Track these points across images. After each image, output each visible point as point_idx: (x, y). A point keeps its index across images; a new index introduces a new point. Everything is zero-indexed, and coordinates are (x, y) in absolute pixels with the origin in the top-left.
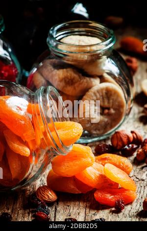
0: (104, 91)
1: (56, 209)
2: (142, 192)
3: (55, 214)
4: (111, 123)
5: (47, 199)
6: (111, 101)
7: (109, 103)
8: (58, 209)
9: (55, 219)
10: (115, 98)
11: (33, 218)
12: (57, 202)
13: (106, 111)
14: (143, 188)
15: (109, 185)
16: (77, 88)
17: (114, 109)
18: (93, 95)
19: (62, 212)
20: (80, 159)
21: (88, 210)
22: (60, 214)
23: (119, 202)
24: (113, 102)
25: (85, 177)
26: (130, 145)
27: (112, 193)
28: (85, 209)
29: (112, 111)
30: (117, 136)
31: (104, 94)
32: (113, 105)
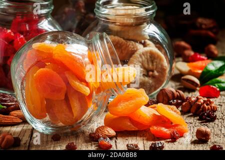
0: (148, 54)
1: (116, 142)
2: (192, 130)
3: (116, 145)
4: (155, 85)
5: (107, 133)
6: (155, 64)
7: (153, 65)
8: (118, 141)
9: (116, 148)
10: (158, 61)
11: (96, 148)
12: (116, 137)
13: (151, 73)
14: (192, 128)
15: (163, 121)
16: (123, 51)
17: (158, 72)
18: (139, 56)
19: (122, 143)
20: (135, 99)
21: (145, 142)
22: (121, 144)
23: (174, 133)
24: (156, 65)
25: (140, 115)
26: (175, 101)
27: (167, 127)
28: (142, 142)
29: (156, 73)
30: (162, 92)
31: (149, 57)
32: (156, 67)
